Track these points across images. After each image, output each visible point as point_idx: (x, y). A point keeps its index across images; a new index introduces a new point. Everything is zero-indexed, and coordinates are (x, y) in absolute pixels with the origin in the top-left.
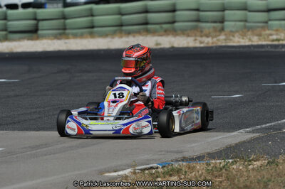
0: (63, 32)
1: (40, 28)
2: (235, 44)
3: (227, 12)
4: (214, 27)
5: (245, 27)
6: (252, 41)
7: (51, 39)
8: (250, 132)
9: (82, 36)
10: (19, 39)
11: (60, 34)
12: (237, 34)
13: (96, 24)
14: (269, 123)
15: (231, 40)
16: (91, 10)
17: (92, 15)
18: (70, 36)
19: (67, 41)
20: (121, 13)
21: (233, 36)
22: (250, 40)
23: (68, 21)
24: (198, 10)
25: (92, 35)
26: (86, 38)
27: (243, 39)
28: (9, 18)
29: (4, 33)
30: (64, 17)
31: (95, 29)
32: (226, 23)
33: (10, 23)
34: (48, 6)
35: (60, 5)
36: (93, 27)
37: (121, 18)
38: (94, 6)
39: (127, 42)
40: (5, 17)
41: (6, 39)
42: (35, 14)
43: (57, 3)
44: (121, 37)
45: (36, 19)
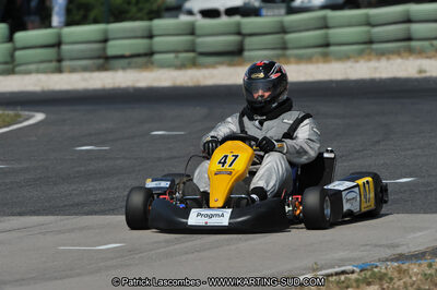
0: (281, 53)
1: (246, 47)
9: (309, 59)
10: (213, 66)
11: (278, 57)
13: (332, 40)
16: (325, 18)
17: (327, 27)
18: (292, 60)
20: (369, 23)
23: (289, 37)
25: (326, 57)
26: (317, 62)
28: (198, 32)
29: (191, 55)
30: (283, 30)
31: (332, 48)
33: (199, 40)
34: (264, 12)
35: (283, 11)
36: (328, 45)
37: (369, 32)
38: (330, 13)
39: (376, 68)
40: (192, 31)
41: (194, 64)
42: (238, 25)
43: (278, 8)
44: (370, 60)
45: (239, 33)
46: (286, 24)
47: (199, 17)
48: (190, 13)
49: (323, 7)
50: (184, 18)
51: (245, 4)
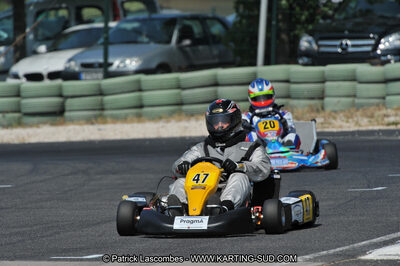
0: (99, 113)
1: (67, 108)
2: (335, 130)
3: (328, 84)
4: (310, 106)
5: (353, 105)
6: (360, 126)
7: (80, 124)
8: (310, 260)
9: (124, 119)
10: (37, 125)
11: (96, 117)
12: (341, 115)
13: (145, 102)
14: (339, 247)
15: (330, 124)
16: (139, 82)
17: (140, 90)
18: (109, 120)
19: (102, 126)
20: (179, 86)
21: (335, 118)
22: (357, 123)
23: (107, 98)
24: (287, 81)
25: (139, 117)
26: (132, 121)
27: (347, 122)
28: (23, 94)
29: (17, 115)
30: (101, 93)
31: (145, 110)
32: (327, 100)
33: (24, 101)
34: (83, 76)
35: (100, 75)
36: (141, 106)
37: (179, 94)
38: (143, 77)
39: (186, 128)
40: (17, 93)
41: (19, 124)
42: (60, 88)
43: (96, 72)
44: (180, 120)
45: (61, 96)
46: (103, 87)
47: (24, 80)
48: (16, 76)
49: (137, 72)
50: (11, 81)
51: (66, 68)
